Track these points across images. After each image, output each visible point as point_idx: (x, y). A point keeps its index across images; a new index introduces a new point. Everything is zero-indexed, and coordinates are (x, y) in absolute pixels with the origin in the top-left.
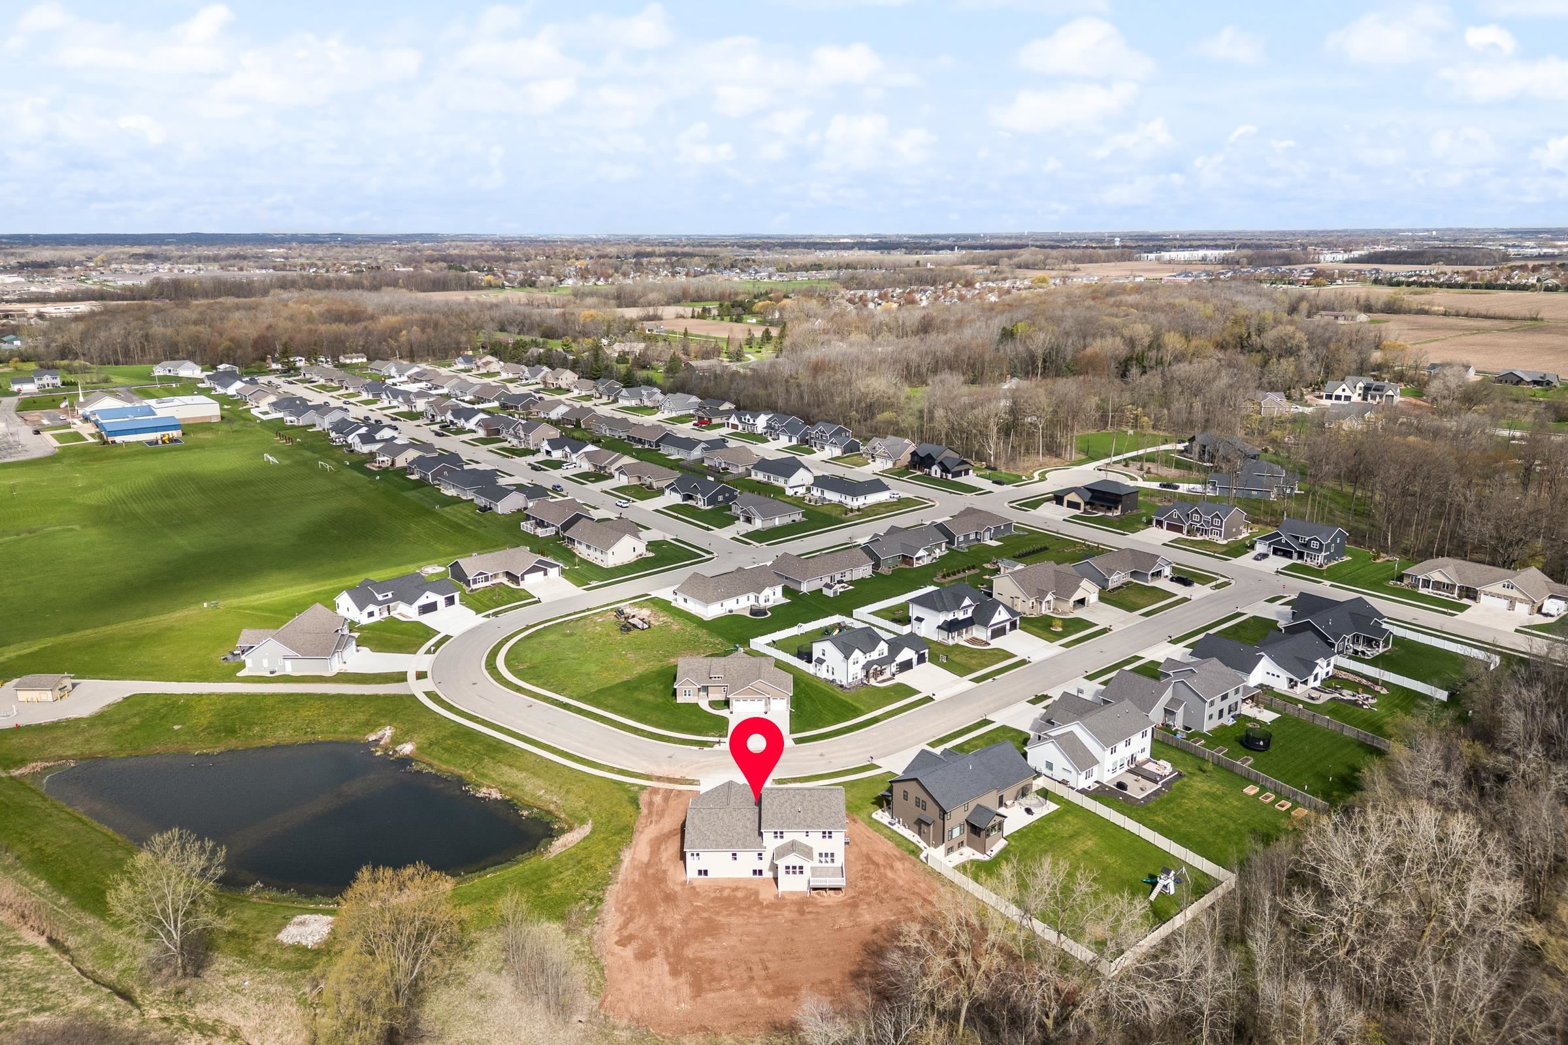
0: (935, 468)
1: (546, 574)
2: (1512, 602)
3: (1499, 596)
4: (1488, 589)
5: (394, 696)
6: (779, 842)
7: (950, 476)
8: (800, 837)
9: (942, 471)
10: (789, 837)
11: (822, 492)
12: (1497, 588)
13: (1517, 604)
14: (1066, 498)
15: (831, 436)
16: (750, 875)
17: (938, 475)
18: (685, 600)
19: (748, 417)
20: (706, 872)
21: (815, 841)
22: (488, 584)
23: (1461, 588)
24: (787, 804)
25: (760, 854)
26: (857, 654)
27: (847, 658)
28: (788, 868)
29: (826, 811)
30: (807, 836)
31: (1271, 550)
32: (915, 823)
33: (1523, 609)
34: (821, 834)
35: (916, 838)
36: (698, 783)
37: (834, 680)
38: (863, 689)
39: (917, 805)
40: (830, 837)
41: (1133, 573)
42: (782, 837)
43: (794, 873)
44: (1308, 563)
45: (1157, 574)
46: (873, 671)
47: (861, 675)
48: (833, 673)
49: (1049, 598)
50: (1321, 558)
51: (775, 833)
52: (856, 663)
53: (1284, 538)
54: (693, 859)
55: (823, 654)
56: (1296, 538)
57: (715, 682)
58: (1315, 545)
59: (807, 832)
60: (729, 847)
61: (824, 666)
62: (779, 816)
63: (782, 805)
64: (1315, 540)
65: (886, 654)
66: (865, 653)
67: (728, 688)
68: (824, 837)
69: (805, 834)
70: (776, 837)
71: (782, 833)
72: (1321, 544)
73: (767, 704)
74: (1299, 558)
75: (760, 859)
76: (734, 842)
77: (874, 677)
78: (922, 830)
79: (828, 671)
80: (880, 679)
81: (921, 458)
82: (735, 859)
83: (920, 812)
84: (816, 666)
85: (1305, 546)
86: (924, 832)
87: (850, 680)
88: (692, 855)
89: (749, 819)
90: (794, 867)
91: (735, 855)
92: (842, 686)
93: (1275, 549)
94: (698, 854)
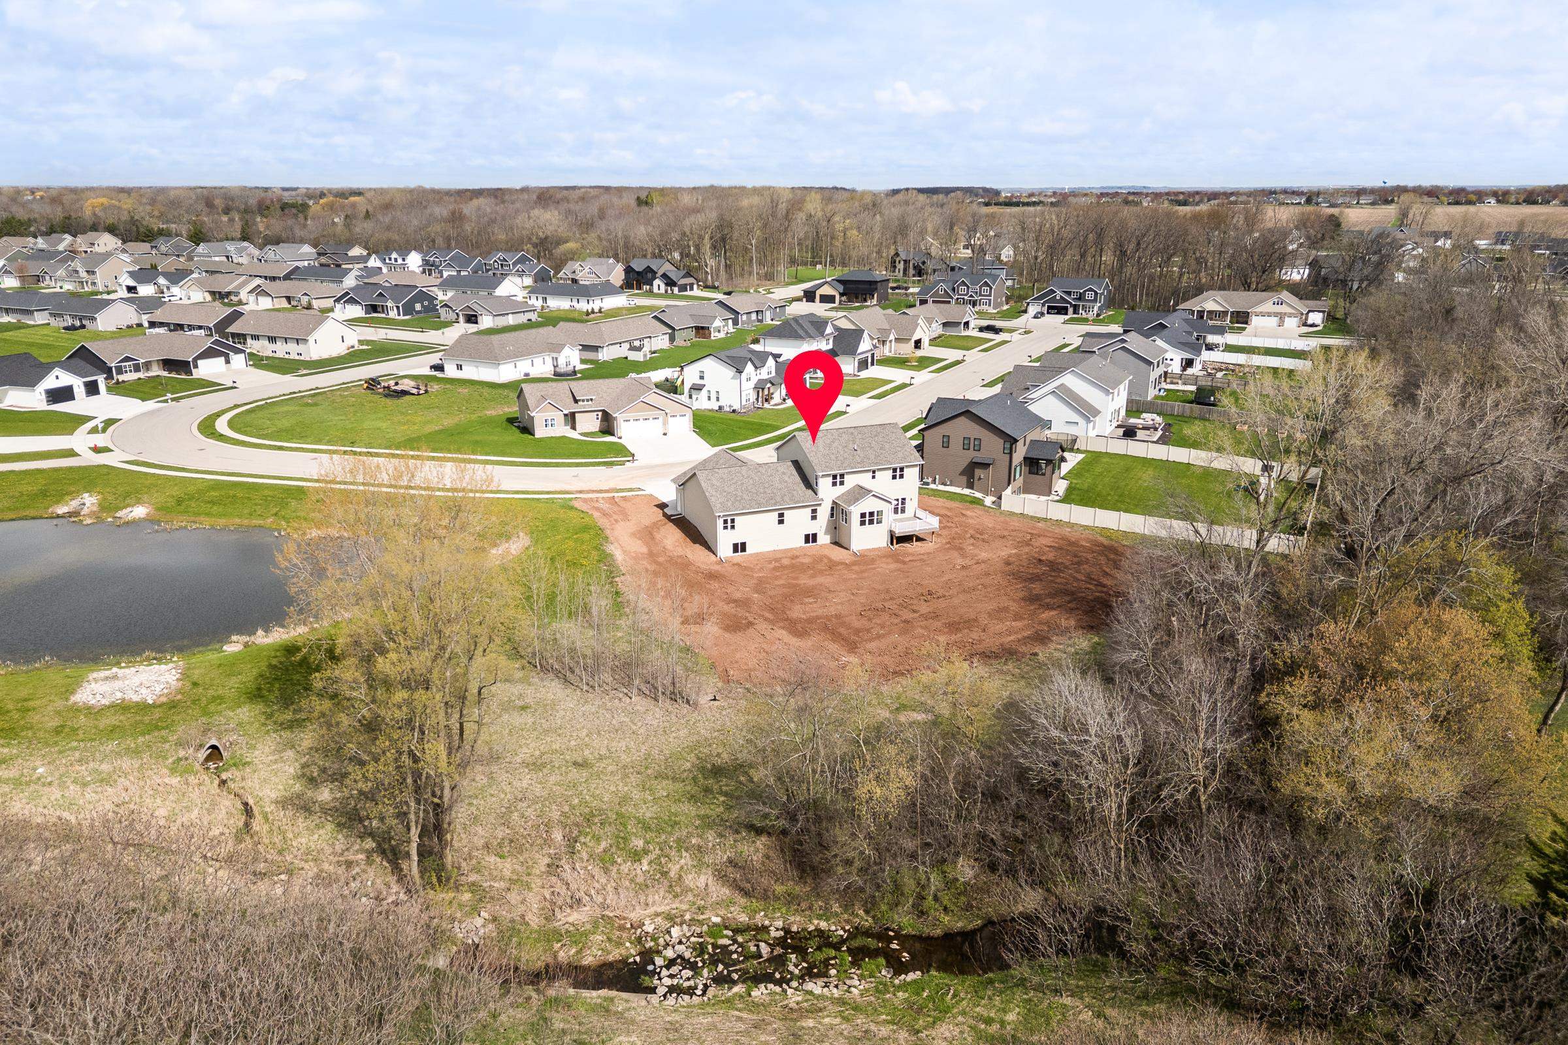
0: (656, 282)
1: (228, 362)
2: (1281, 317)
3: (1269, 315)
4: (1259, 309)
5: (71, 468)
6: (840, 490)
7: (676, 290)
8: (865, 480)
9: (667, 284)
10: (851, 481)
11: (545, 299)
12: (1268, 307)
13: (1287, 319)
14: (818, 293)
15: (515, 264)
16: (801, 542)
17: (662, 291)
18: (460, 367)
19: (394, 255)
20: (744, 545)
21: (883, 483)
22: (141, 375)
23: (1232, 313)
24: (836, 444)
25: (814, 511)
26: (749, 367)
27: (740, 372)
28: (863, 515)
29: (887, 446)
30: (874, 477)
31: (1045, 309)
32: (962, 474)
33: (1292, 323)
34: (890, 473)
35: (967, 491)
36: (640, 489)
37: (720, 408)
38: (761, 411)
39: (966, 447)
40: (901, 476)
41: (945, 325)
42: (842, 483)
43: (871, 522)
44: (1084, 315)
45: (967, 324)
46: (766, 392)
47: (753, 397)
48: (718, 399)
49: (892, 337)
50: (1096, 309)
51: (835, 477)
52: (749, 379)
53: (1059, 294)
54: (725, 528)
55: (702, 378)
56: (1069, 293)
57: (584, 406)
58: (1090, 296)
59: (874, 472)
60: (775, 504)
61: (704, 392)
62: (833, 457)
63: (830, 446)
64: (1091, 290)
65: (773, 374)
66: (756, 368)
67: (604, 412)
68: (894, 477)
69: (871, 474)
70: (834, 484)
71: (842, 476)
72: (1096, 293)
73: (665, 423)
74: (1075, 313)
75: (814, 518)
76: (778, 499)
77: (767, 400)
78: (976, 478)
79: (709, 398)
80: (773, 402)
81: (638, 273)
82: (781, 522)
83: (971, 455)
84: (690, 397)
85: (1079, 299)
86: (980, 479)
87: (744, 403)
88: (725, 522)
89: (784, 473)
90: (871, 514)
91: (781, 515)
92: (734, 411)
93: (1049, 307)
94: (733, 521)
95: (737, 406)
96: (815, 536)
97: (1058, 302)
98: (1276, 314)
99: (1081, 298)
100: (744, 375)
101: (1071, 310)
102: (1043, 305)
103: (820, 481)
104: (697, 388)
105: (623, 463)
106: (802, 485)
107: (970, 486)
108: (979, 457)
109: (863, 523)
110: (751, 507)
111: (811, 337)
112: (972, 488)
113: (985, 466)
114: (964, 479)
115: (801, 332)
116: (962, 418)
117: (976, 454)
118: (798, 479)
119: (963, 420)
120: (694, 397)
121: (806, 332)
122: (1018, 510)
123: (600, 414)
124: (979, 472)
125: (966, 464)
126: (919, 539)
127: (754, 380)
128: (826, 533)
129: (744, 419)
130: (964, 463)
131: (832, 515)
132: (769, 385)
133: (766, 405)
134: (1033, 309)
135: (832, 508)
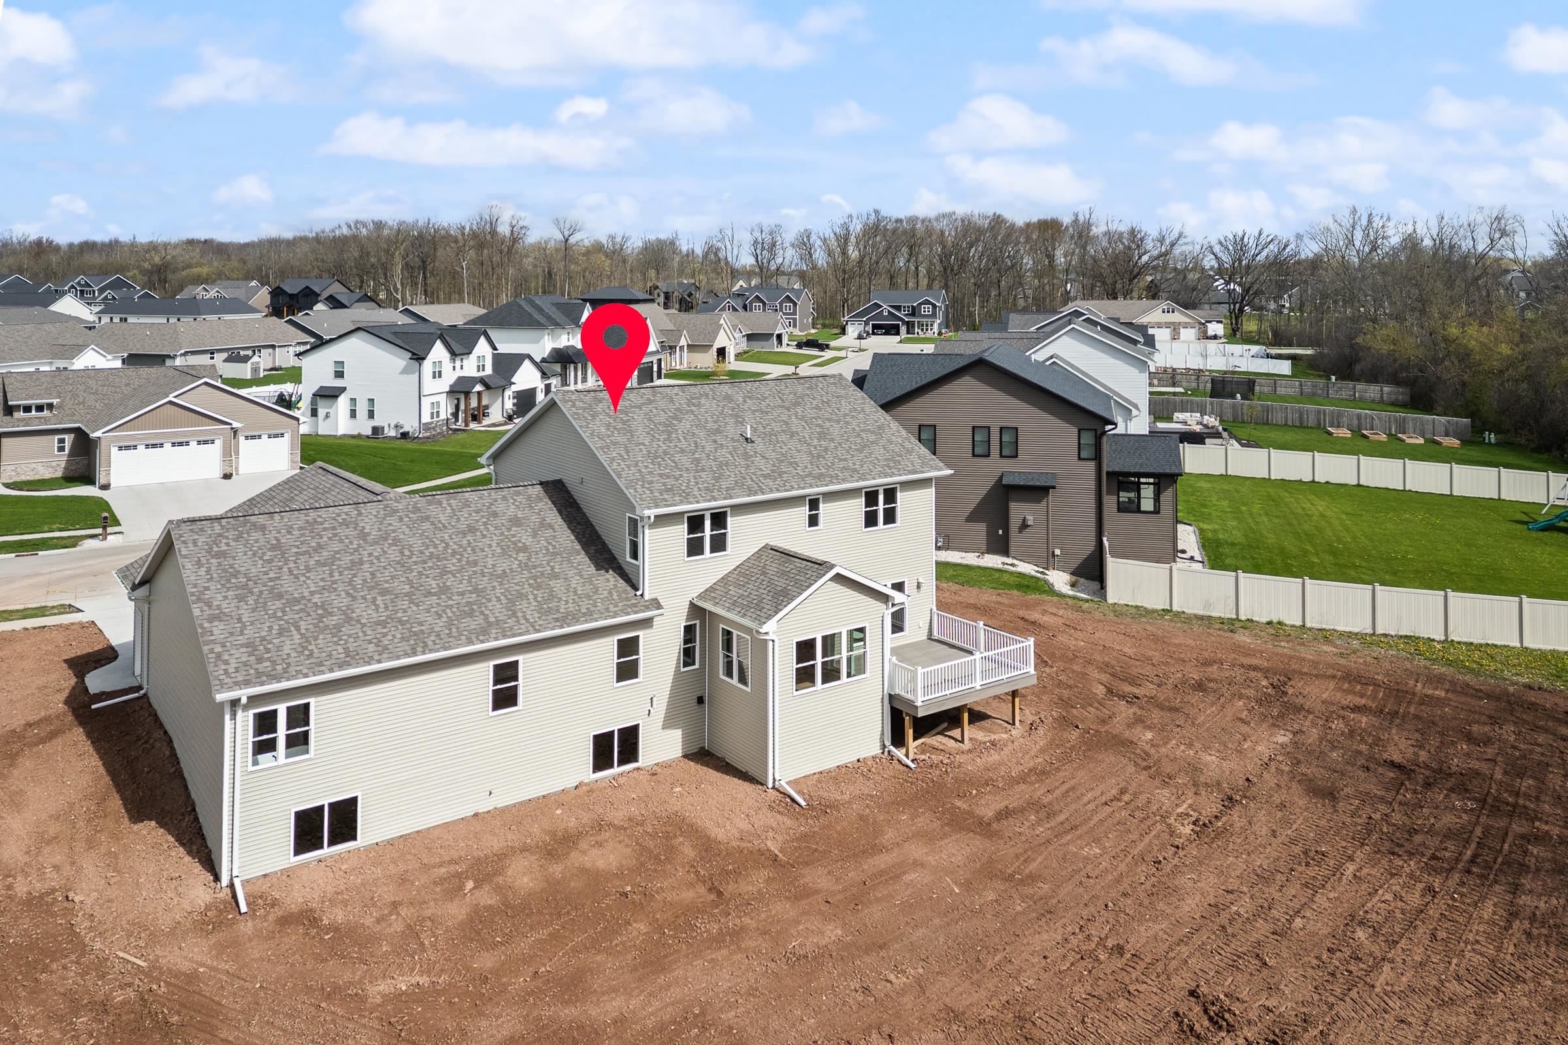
0: (318, 307)
2: (1175, 328)
6: (712, 567)
8: (790, 529)
10: (746, 535)
21: (842, 539)
24: (685, 425)
25: (628, 647)
26: (439, 351)
27: (419, 358)
28: (805, 649)
29: (835, 430)
30: (813, 521)
31: (869, 328)
32: (973, 517)
33: (1188, 334)
34: (858, 506)
35: (993, 561)
36: (72, 609)
37: (376, 430)
38: (461, 436)
39: (980, 452)
40: (890, 517)
41: (750, 337)
42: (719, 544)
43: (831, 674)
44: (922, 335)
45: (779, 337)
46: (474, 403)
47: (445, 411)
48: (371, 414)
49: (683, 342)
50: (936, 326)
51: (695, 523)
52: (438, 375)
53: (886, 308)
54: (264, 747)
55: (339, 375)
56: (898, 308)
57: (26, 422)
58: (926, 310)
59: (814, 504)
60: (483, 633)
61: (343, 402)
62: (685, 461)
63: (669, 429)
64: (927, 302)
65: (489, 370)
66: (454, 354)
67: (78, 432)
68: (871, 520)
69: (804, 511)
70: (695, 548)
71: (719, 519)
72: (934, 306)
73: (230, 453)
74: (908, 333)
75: (627, 671)
76: (496, 610)
77: (475, 418)
78: (1014, 524)
79: (353, 414)
80: (486, 421)
81: (292, 296)
82: (505, 698)
83: (995, 468)
84: (314, 413)
85: (913, 314)
86: (1024, 526)
87: (426, 418)
88: (265, 723)
89: (516, 521)
90: (830, 642)
91: (506, 673)
92: (405, 435)
93: (875, 327)
94: (299, 716)
95: (411, 425)
96: (630, 737)
97: (885, 318)
98: (1168, 325)
99: (914, 312)
100: (427, 366)
101: (903, 329)
102: (866, 323)
103: (650, 538)
104: (328, 395)
105: (73, 542)
106: (582, 558)
107: (1000, 546)
108: (1019, 470)
109: (805, 677)
110: (383, 651)
111: (557, 325)
112: (1005, 551)
113: (1037, 492)
114: (981, 529)
115: (537, 316)
116: (967, 381)
117: (1008, 466)
118: (565, 537)
119: (967, 385)
120: (322, 412)
121: (549, 318)
122: (1155, 601)
123: (69, 439)
124: (1019, 510)
125: (983, 491)
126: (977, 717)
127: (450, 377)
128: (668, 724)
129: (424, 447)
130: (980, 489)
131: (688, 655)
132: (478, 388)
133: (473, 426)
134: (853, 330)
135: (689, 630)
